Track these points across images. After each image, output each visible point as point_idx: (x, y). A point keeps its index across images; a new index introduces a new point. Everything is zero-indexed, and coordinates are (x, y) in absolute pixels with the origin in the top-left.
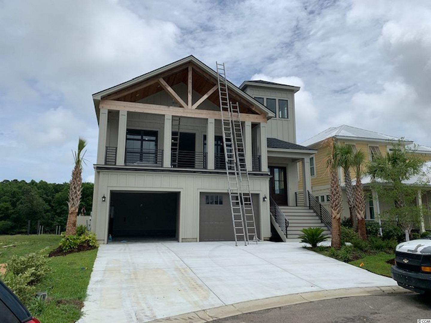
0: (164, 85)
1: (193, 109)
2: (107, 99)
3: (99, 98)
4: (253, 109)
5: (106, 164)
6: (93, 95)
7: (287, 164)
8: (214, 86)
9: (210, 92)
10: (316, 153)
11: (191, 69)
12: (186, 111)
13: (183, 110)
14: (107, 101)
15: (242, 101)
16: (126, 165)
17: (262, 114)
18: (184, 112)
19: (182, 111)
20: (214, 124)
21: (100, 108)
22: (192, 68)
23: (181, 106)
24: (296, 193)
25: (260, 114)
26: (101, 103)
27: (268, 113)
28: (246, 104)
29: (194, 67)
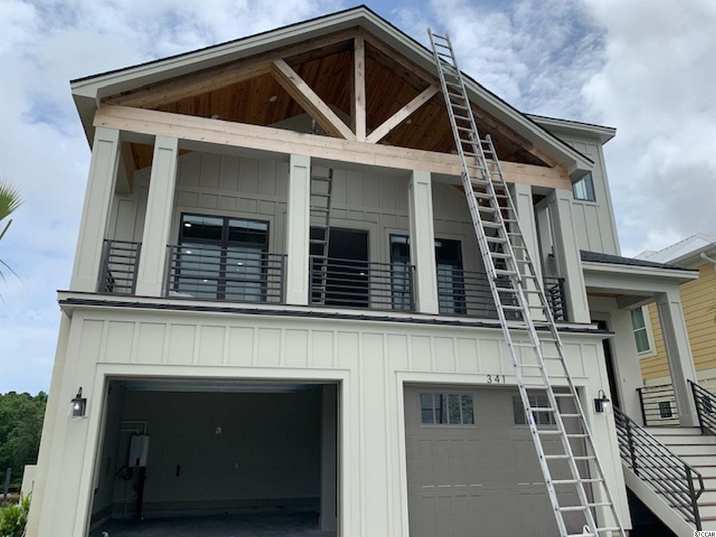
0: (288, 76)
1: (371, 143)
2: (118, 103)
3: (91, 91)
4: (533, 152)
5: (101, 291)
6: (72, 82)
7: (608, 314)
8: (426, 88)
9: (416, 103)
10: (697, 277)
11: (363, 44)
12: (349, 147)
13: (343, 144)
14: (119, 107)
15: (503, 132)
16: (168, 297)
17: (557, 167)
18: (344, 150)
19: (340, 147)
20: (430, 185)
21: (94, 125)
22: (365, 42)
23: (336, 134)
24: (639, 390)
25: (551, 166)
26: (97, 112)
27: (575, 162)
28: (514, 140)
29: (371, 41)
